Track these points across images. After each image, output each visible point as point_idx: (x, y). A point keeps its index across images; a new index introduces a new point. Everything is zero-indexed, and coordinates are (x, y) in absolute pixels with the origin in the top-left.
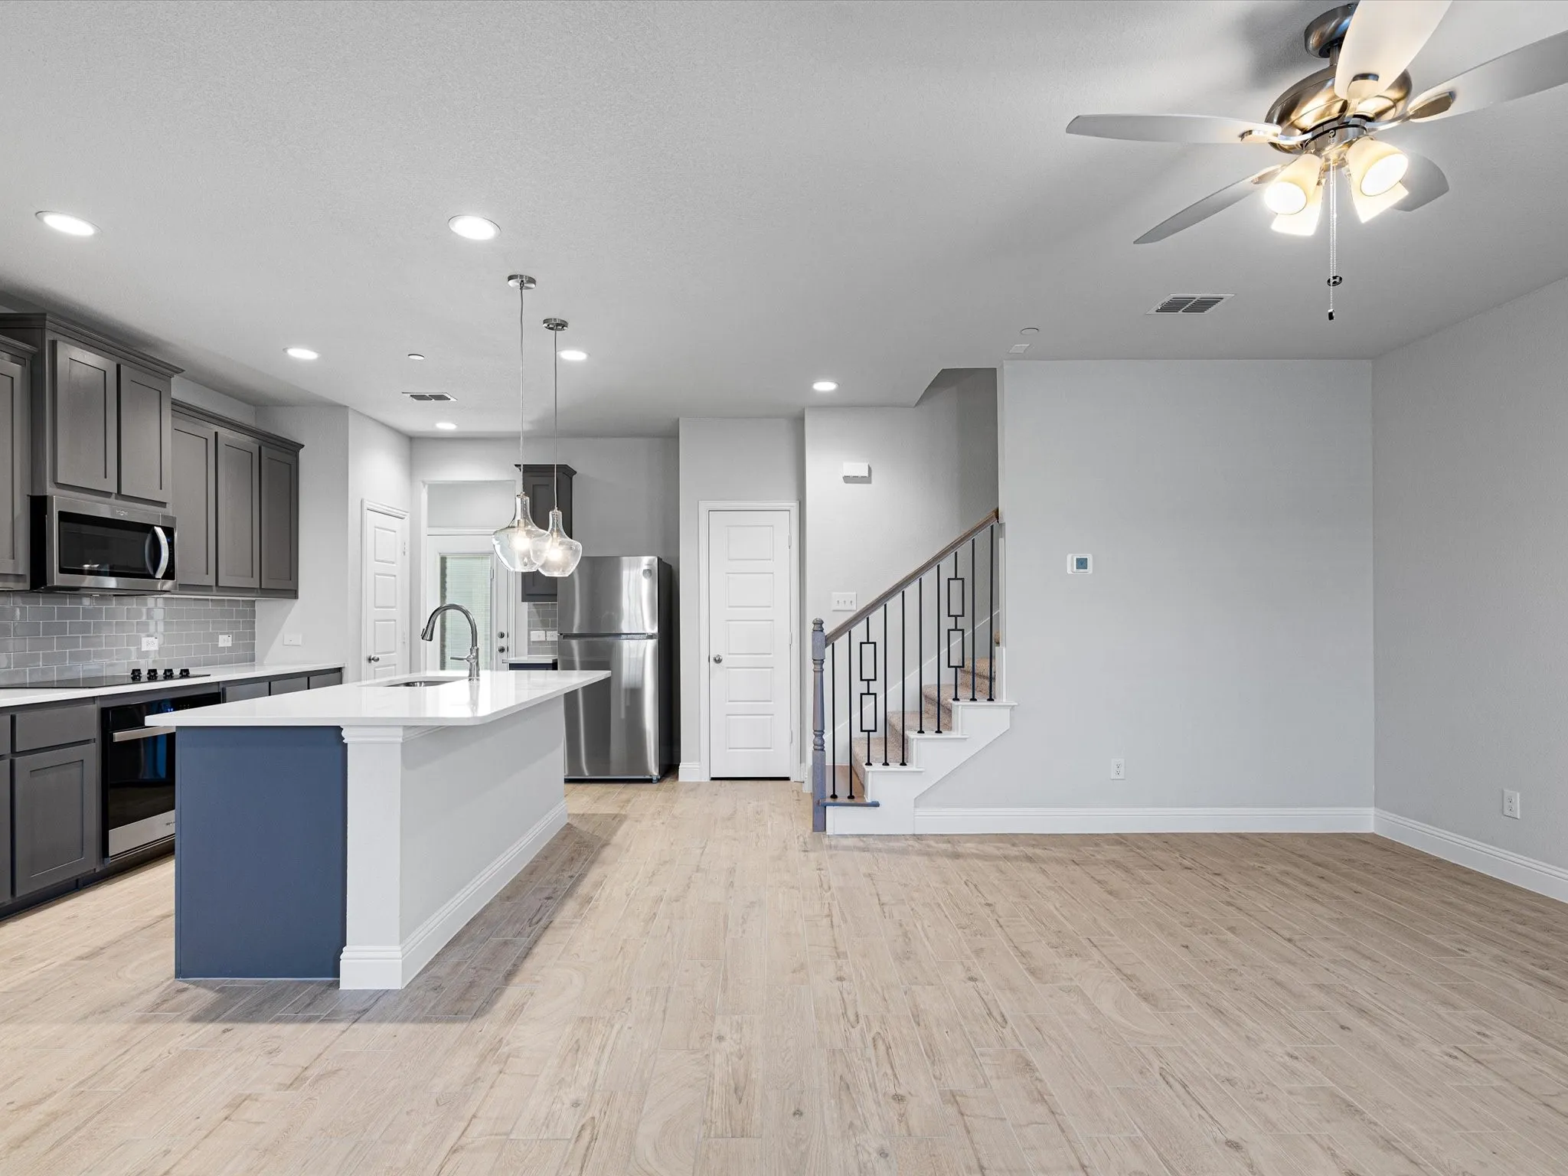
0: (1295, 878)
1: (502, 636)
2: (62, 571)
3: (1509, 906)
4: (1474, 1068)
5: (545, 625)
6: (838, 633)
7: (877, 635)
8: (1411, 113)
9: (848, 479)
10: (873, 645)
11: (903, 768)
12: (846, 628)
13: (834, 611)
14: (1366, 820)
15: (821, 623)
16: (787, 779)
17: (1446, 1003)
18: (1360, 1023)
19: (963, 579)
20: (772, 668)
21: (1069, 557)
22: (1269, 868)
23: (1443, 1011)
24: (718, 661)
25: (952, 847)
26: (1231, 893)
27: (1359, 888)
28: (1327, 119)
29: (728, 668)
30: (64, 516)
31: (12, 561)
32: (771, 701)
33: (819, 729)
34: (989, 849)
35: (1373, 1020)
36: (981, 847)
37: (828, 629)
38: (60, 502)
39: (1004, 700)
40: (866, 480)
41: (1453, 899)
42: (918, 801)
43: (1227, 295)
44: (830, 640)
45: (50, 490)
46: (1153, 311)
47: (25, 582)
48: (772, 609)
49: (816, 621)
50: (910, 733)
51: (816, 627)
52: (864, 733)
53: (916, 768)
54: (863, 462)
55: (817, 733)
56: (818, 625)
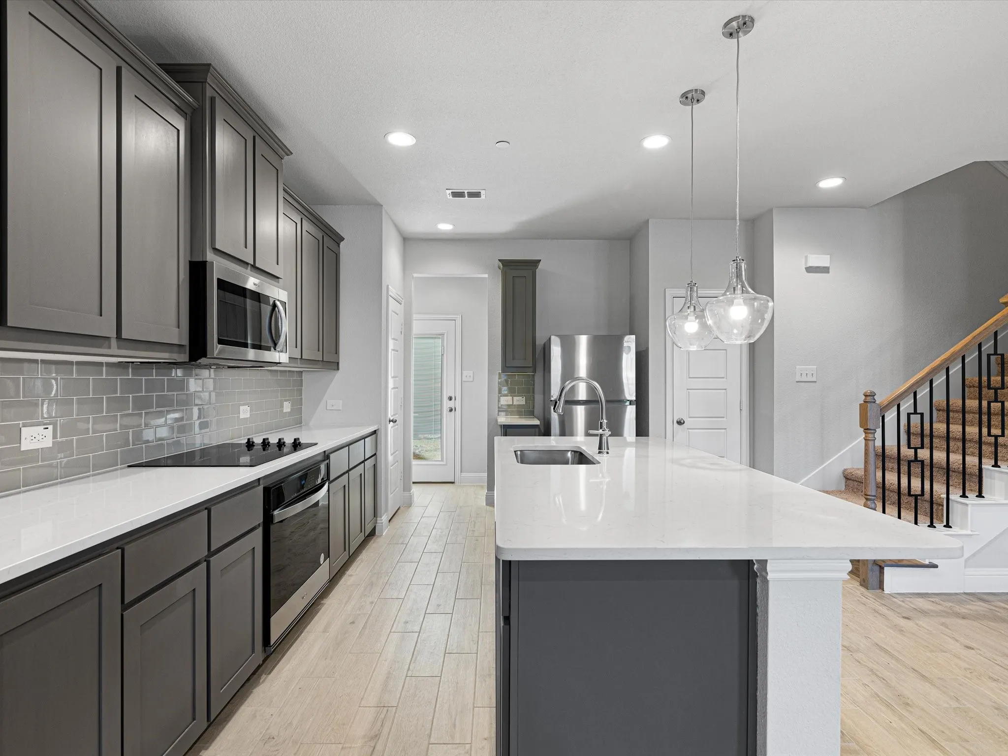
1: (450, 399)
2: (220, 342)
5: (512, 392)
7: (923, 407)
9: (810, 270)
10: (920, 415)
12: (896, 401)
13: (797, 382)
15: (873, 395)
20: (726, 429)
24: (680, 423)
29: (688, 429)
30: (222, 284)
31: (177, 329)
38: (219, 269)
40: (826, 270)
42: (967, 562)
45: (210, 256)
47: (185, 353)
48: (725, 379)
49: (868, 394)
50: (955, 496)
51: (869, 399)
52: (910, 498)
53: (969, 532)
54: (823, 254)
55: (868, 497)
56: (870, 397)
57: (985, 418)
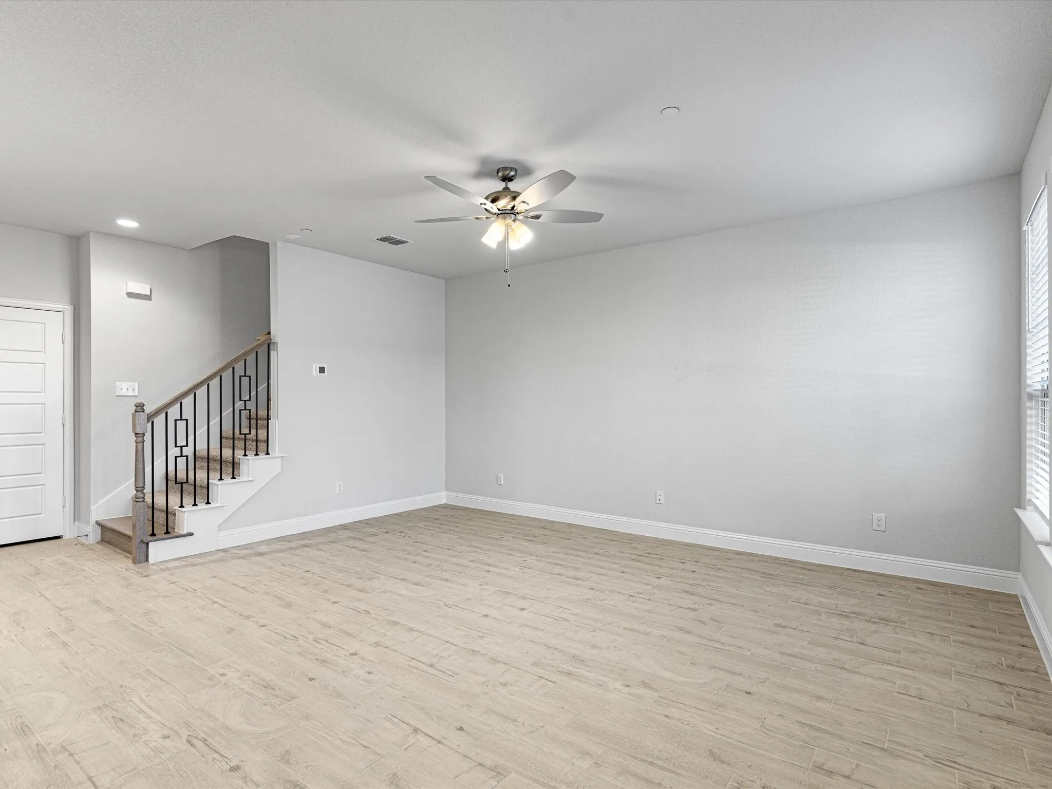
0: (432, 526)
3: (506, 520)
4: (528, 571)
6: (157, 413)
7: (188, 414)
8: (529, 217)
9: (130, 295)
10: (185, 421)
11: (208, 506)
12: (164, 409)
13: (117, 396)
14: (442, 498)
15: (142, 405)
16: (59, 537)
17: (510, 555)
18: (491, 569)
19: (250, 377)
20: (44, 444)
21: (314, 365)
22: (419, 525)
23: (510, 557)
25: (251, 551)
26: (413, 538)
27: (458, 525)
28: (505, 209)
32: (41, 473)
33: (141, 485)
34: (278, 546)
35: (495, 566)
36: (270, 547)
37: (149, 409)
39: (277, 454)
40: (148, 298)
41: (488, 522)
42: (220, 527)
43: (411, 242)
44: (151, 417)
46: (375, 239)
48: (43, 394)
49: (137, 405)
50: (214, 481)
51: (138, 409)
52: (178, 485)
53: (219, 505)
54: (145, 284)
55: (138, 489)
56: (140, 407)
57: (253, 422)
